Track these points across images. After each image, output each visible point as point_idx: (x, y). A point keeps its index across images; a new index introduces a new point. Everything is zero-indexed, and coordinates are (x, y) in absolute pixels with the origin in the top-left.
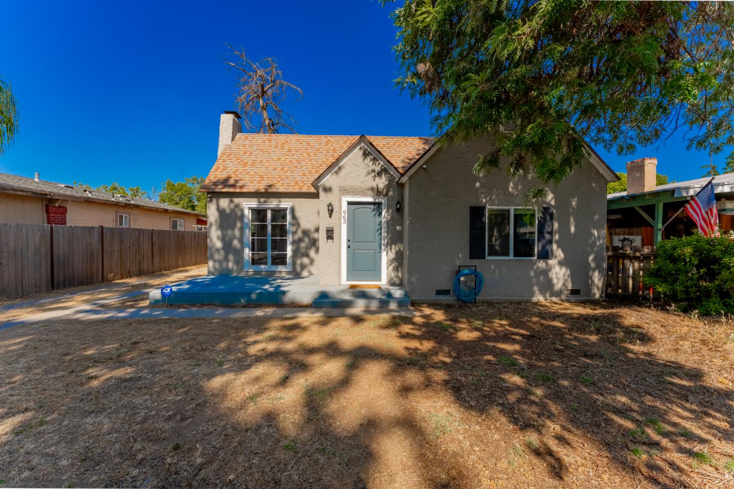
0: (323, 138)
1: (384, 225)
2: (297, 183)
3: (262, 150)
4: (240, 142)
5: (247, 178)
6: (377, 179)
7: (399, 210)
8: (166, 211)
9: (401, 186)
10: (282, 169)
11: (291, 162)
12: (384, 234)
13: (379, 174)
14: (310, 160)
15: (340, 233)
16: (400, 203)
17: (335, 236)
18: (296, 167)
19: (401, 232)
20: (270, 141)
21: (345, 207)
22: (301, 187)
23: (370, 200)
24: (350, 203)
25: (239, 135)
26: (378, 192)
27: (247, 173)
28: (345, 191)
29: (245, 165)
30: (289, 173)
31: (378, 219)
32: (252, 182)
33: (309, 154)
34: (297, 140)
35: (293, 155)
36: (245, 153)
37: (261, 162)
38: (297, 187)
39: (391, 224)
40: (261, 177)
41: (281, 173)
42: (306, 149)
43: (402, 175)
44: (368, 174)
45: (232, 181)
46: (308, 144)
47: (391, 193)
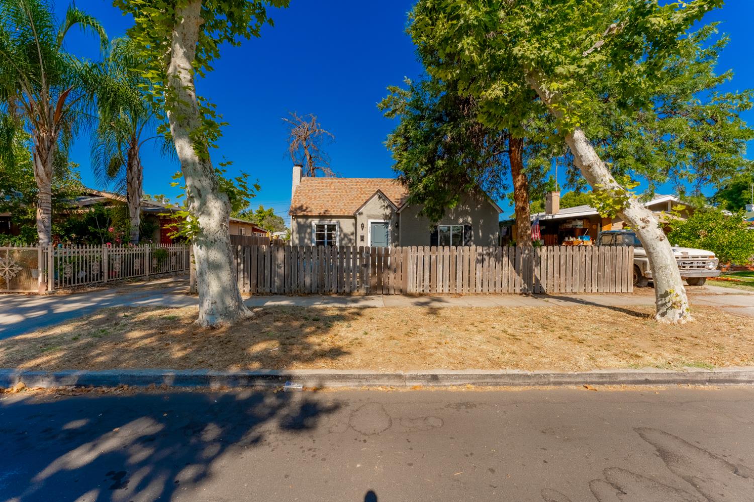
0: (354, 180)
1: (389, 233)
2: (341, 210)
3: (318, 189)
4: (305, 183)
5: (313, 207)
6: (386, 210)
7: (397, 227)
8: (238, 222)
9: (398, 214)
10: (332, 201)
11: (337, 197)
12: (389, 238)
13: (387, 207)
14: (348, 196)
15: (367, 238)
16: (398, 223)
17: (365, 239)
18: (340, 200)
19: (398, 236)
20: (322, 182)
21: (370, 225)
22: (344, 213)
23: (382, 221)
24: (372, 223)
25: (303, 178)
26: (386, 217)
27: (313, 204)
28: (369, 217)
29: (310, 199)
30: (336, 204)
31: (386, 230)
32: (316, 209)
33: (346, 191)
34: (339, 182)
35: (337, 192)
36: (309, 191)
37: (319, 197)
38: (342, 213)
39: (393, 232)
40: (321, 206)
41: (332, 204)
42: (344, 188)
43: (399, 209)
44: (381, 207)
45: (304, 208)
46: (345, 185)
47: (392, 217)
